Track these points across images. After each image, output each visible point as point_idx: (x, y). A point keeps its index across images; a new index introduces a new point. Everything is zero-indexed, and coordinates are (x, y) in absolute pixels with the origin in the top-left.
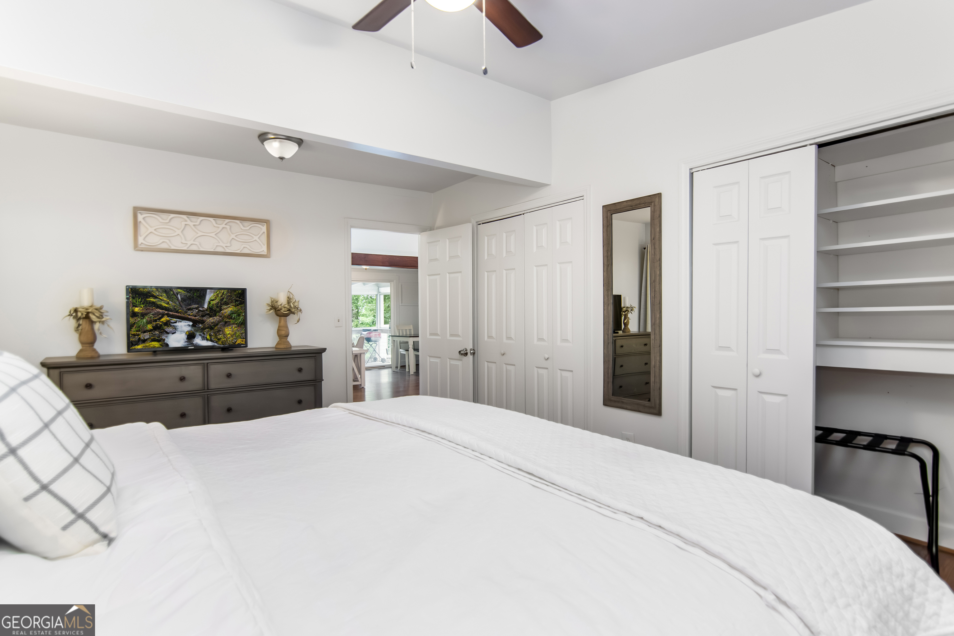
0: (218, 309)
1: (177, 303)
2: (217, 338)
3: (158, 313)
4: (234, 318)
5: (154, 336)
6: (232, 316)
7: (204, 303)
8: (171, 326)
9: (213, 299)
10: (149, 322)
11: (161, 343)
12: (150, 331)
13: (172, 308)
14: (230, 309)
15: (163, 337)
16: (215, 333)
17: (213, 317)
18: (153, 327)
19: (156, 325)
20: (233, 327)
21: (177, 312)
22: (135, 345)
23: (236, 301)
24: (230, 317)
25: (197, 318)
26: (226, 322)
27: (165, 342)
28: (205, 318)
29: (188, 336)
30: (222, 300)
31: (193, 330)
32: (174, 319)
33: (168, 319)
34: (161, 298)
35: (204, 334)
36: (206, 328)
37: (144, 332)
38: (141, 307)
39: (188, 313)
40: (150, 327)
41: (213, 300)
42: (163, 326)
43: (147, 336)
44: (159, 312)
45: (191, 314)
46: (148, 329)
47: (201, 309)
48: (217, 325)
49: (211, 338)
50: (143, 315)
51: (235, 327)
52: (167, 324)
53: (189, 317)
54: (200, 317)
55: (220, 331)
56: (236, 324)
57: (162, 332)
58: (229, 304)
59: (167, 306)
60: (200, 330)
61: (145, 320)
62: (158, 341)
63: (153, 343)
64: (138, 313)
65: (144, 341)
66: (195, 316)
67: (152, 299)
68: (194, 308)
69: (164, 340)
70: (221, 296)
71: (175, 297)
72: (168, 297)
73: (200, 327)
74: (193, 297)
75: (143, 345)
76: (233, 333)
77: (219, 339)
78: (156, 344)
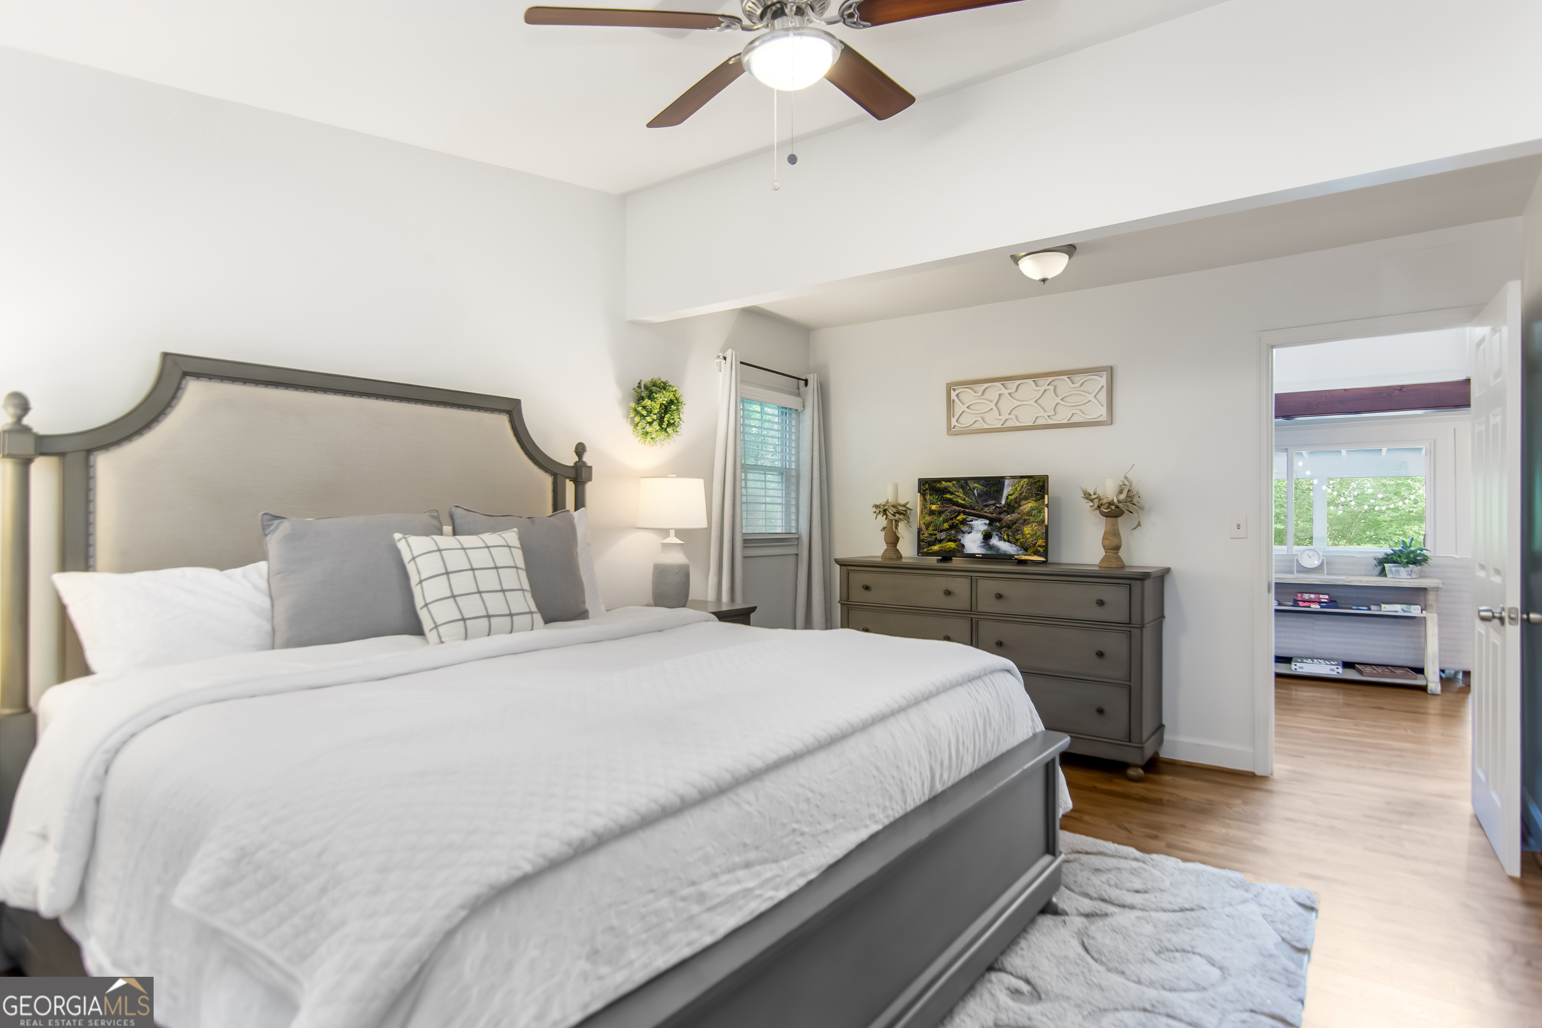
0: (1016, 505)
1: (974, 499)
2: (1015, 538)
3: (955, 511)
4: (1034, 515)
5: (950, 536)
6: (1032, 513)
7: (1001, 499)
8: (967, 524)
9: (1010, 493)
10: (945, 521)
11: (956, 544)
12: (947, 530)
13: (968, 505)
14: (1030, 505)
15: (959, 537)
16: (1013, 532)
17: (1011, 514)
18: (949, 526)
19: (953, 523)
20: (1033, 526)
21: (973, 509)
22: (932, 545)
23: (1037, 495)
24: (1029, 514)
25: (994, 515)
26: (1025, 520)
27: (961, 542)
28: (1002, 516)
29: (984, 536)
30: (1021, 494)
31: (989, 529)
32: (971, 517)
33: (964, 517)
34: (957, 494)
35: (1001, 534)
36: (1003, 528)
37: (941, 531)
38: (938, 505)
39: (985, 510)
40: (946, 526)
41: (1011, 495)
42: (959, 524)
43: (943, 535)
44: (955, 510)
45: (988, 511)
46: (944, 528)
47: (998, 505)
48: (1015, 523)
49: (1008, 538)
50: (940, 513)
51: (1035, 526)
52: (964, 522)
53: (986, 514)
54: (997, 514)
55: (1019, 530)
56: (1037, 522)
57: (958, 532)
58: (1027, 500)
59: (963, 502)
60: (997, 529)
61: (941, 519)
62: (954, 541)
63: (949, 543)
64: (935, 511)
65: (941, 541)
66: (992, 514)
67: (949, 496)
68: (992, 505)
69: (960, 540)
70: (1020, 490)
71: (972, 493)
72: (964, 493)
73: (997, 526)
74: (990, 492)
75: (939, 546)
76: (1033, 532)
77: (1017, 540)
78: (952, 545)
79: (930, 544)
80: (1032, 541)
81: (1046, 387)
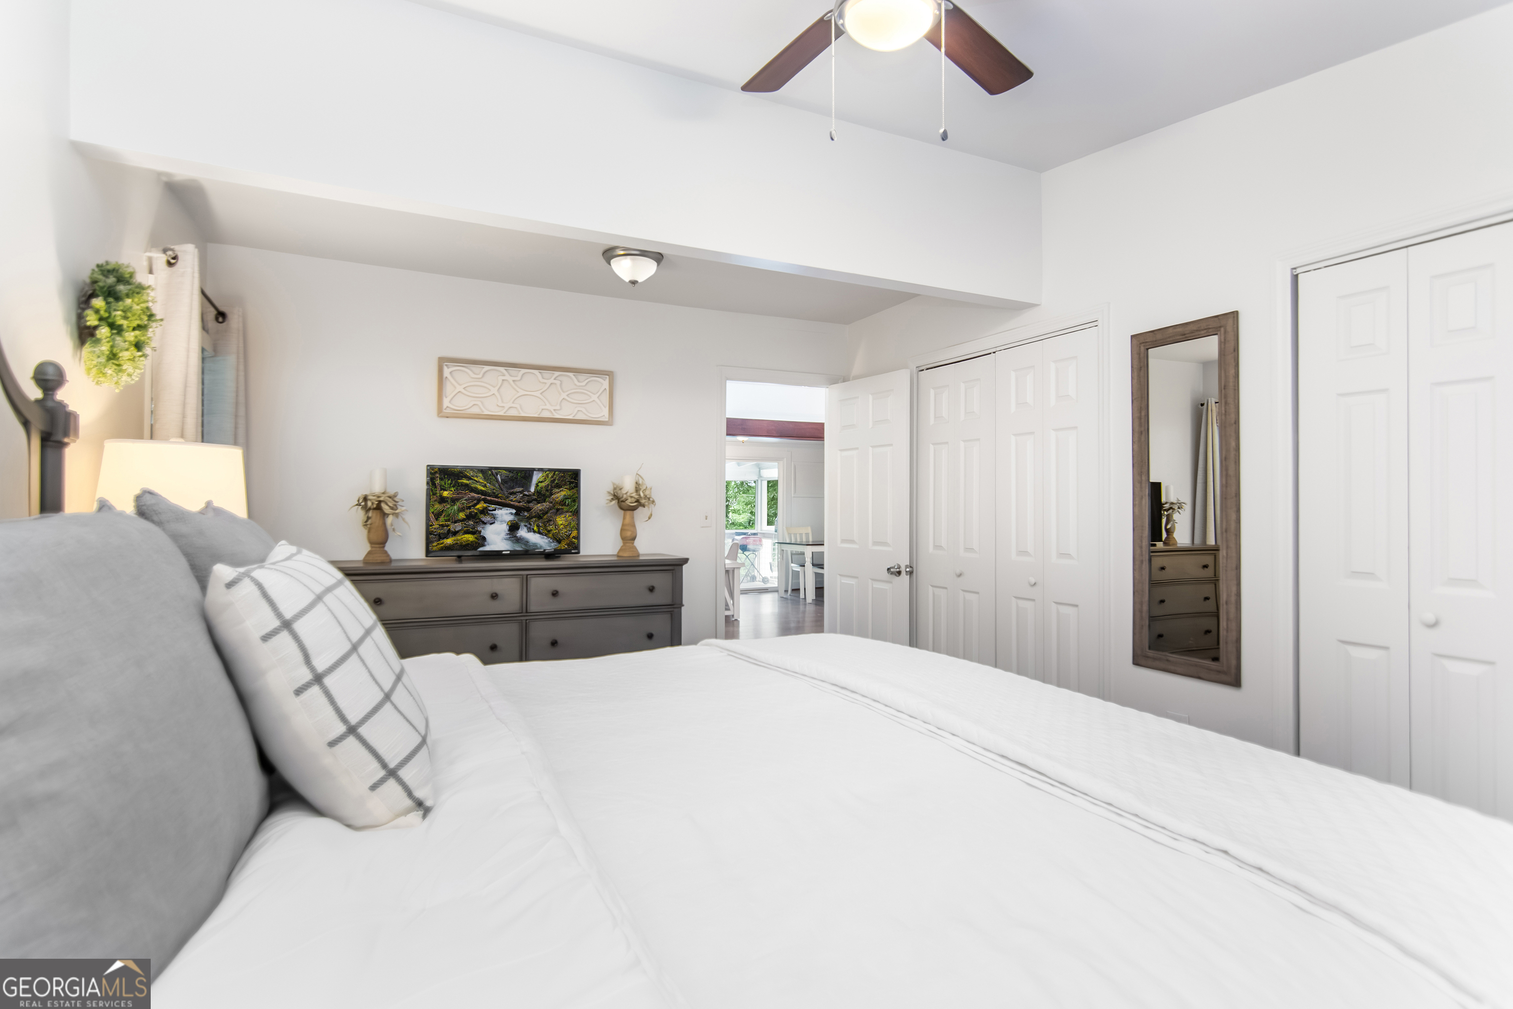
0: (548, 493)
1: (497, 485)
2: (546, 529)
3: (473, 499)
4: (568, 505)
5: (467, 527)
6: (566, 502)
7: (530, 486)
8: (489, 514)
9: (541, 480)
10: (461, 510)
11: (475, 536)
12: (463, 520)
13: (490, 492)
14: (563, 493)
15: (479, 529)
16: (544, 523)
17: (542, 503)
18: (466, 515)
19: (470, 513)
20: (567, 516)
21: (497, 497)
22: (443, 538)
23: (571, 483)
24: (562, 503)
25: (521, 504)
26: (558, 510)
27: (482, 534)
28: (531, 505)
29: (510, 527)
30: (553, 481)
31: (516, 519)
32: (493, 506)
33: (485, 505)
34: (476, 479)
35: (530, 524)
36: (532, 518)
37: (455, 522)
38: (452, 491)
39: (511, 499)
40: (462, 515)
41: (541, 482)
42: (479, 514)
43: (458, 527)
44: (473, 497)
45: (514, 499)
46: (460, 518)
47: (526, 493)
48: (547, 513)
49: (539, 529)
50: (454, 501)
51: (569, 516)
52: (484, 511)
53: (512, 503)
54: (525, 503)
55: (551, 521)
56: (571, 512)
57: (477, 522)
58: (561, 487)
59: (483, 489)
60: (525, 520)
61: (456, 507)
62: (473, 533)
63: (466, 536)
64: (447, 498)
65: (455, 533)
66: (520, 502)
67: (465, 481)
68: (518, 492)
69: (480, 532)
70: (552, 477)
71: (494, 478)
72: (485, 478)
73: (526, 516)
74: (516, 478)
75: (453, 538)
76: (567, 523)
77: (549, 531)
78: (470, 538)
79: (441, 537)
80: (566, 532)
81: (552, 381)
